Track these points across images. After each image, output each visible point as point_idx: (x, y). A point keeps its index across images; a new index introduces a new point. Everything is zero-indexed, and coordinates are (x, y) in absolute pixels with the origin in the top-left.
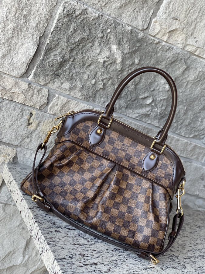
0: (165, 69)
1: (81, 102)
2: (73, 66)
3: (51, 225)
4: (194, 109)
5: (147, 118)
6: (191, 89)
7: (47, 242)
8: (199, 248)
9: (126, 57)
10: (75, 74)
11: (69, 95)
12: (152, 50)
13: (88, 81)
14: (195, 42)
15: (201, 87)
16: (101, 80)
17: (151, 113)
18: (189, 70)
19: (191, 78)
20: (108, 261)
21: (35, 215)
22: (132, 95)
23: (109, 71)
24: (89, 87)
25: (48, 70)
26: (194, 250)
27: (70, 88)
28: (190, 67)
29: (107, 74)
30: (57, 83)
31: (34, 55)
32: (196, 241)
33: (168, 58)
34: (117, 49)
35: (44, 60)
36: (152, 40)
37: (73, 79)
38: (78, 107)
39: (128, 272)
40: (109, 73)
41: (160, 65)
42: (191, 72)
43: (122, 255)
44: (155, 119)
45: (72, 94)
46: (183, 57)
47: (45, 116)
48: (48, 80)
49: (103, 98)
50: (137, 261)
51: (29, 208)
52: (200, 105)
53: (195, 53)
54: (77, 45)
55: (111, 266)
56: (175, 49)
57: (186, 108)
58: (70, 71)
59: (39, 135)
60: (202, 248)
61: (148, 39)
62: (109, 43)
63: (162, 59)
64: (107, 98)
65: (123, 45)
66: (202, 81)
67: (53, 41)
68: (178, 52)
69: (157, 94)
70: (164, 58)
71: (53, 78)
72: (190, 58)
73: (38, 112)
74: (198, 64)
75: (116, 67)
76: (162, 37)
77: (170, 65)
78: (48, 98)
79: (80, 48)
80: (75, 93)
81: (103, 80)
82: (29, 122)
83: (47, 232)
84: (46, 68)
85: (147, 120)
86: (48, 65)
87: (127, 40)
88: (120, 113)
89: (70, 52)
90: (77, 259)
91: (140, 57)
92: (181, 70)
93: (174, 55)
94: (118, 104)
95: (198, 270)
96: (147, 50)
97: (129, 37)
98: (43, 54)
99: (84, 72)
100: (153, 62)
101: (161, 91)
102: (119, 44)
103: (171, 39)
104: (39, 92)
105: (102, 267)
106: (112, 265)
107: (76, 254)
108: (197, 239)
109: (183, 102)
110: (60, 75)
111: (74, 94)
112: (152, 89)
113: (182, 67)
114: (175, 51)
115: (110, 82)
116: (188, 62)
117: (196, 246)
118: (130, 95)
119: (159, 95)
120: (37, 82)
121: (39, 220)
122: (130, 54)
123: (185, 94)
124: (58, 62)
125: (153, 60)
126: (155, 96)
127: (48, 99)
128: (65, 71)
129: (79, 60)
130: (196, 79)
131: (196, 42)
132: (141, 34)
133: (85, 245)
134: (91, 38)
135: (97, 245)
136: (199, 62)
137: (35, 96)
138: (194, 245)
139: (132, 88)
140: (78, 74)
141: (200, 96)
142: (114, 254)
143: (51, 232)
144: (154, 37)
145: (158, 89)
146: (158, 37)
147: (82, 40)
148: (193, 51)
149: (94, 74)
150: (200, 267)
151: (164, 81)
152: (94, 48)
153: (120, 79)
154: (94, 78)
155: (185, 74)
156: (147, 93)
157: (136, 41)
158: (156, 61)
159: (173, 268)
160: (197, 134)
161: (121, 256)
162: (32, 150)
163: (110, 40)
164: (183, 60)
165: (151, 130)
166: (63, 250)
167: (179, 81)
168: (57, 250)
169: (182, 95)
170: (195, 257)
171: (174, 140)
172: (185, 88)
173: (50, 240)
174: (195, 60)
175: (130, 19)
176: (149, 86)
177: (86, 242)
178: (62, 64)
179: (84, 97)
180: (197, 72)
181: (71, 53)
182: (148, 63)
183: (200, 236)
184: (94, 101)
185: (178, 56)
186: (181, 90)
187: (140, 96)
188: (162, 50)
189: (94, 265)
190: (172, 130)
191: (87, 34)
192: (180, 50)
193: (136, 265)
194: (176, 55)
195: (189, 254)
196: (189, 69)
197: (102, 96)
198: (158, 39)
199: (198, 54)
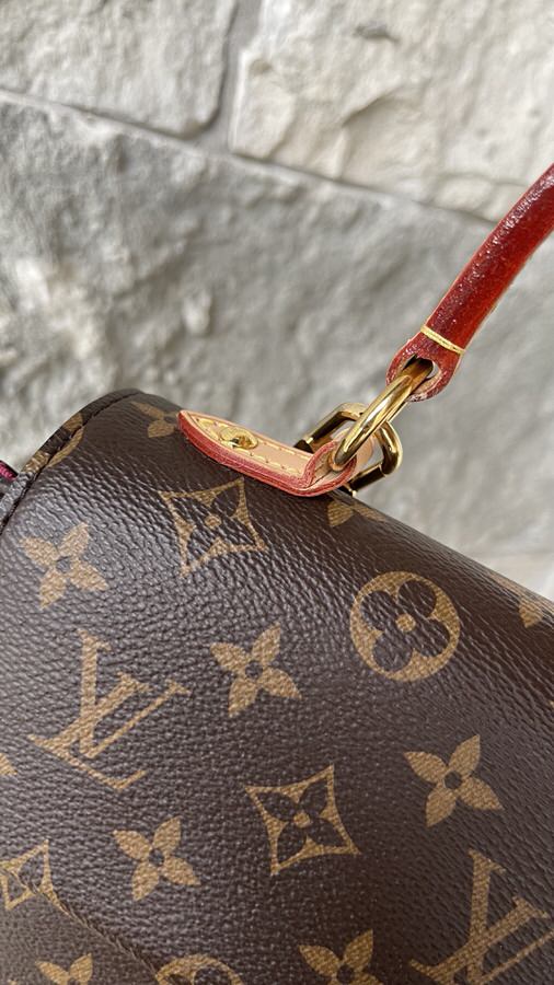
9: (123, 315)
23: (44, 409)
34: (51, 282)
102: (60, 250)
132: (189, 162)
144: (268, 160)
175: (93, 73)
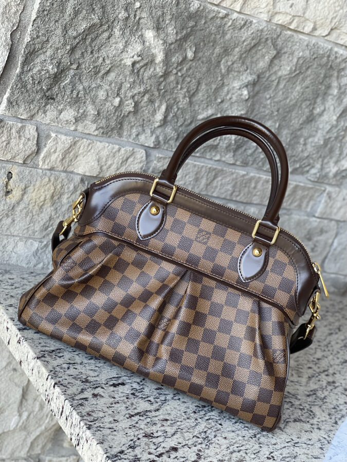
0: (239, 60)
1: (97, 141)
2: (77, 78)
3: (83, 386)
4: (291, 124)
5: (214, 151)
6: (284, 90)
7: (86, 424)
8: (324, 367)
10: (82, 92)
11: (74, 130)
12: (215, 31)
13: (107, 102)
14: (289, 7)
15: (302, 85)
16: (129, 98)
17: (219, 143)
18: (281, 57)
19: (284, 72)
20: (191, 436)
21: (51, 371)
22: (185, 115)
24: (109, 113)
25: (33, 92)
26: (317, 375)
27: (75, 119)
28: (283, 52)
29: (140, 85)
30: (51, 113)
31: (5, 67)
32: (315, 353)
33: (244, 41)
35: (23, 73)
36: (214, 11)
37: (80, 101)
38: (92, 151)
39: (229, 451)
40: (143, 82)
41: (231, 54)
42: (284, 60)
43: (212, 417)
44: (227, 151)
45: (80, 128)
46: (270, 36)
47: (35, 174)
48: (34, 108)
49: (135, 128)
50: (238, 424)
51: (38, 358)
52: (301, 116)
53: (290, 25)
54: (82, 39)
55: (200, 446)
56: (255, 23)
57: (277, 125)
58: (73, 87)
59: (28, 209)
60: (328, 367)
61: (207, 10)
62: (140, 29)
63: (233, 44)
64: (143, 127)
65: (164, 28)
66: (304, 74)
67: (38, 37)
68: (261, 28)
69: (229, 107)
70: (237, 42)
71: (43, 104)
72: (281, 36)
73: (22, 168)
74: (296, 44)
75: (155, 69)
76: (232, 4)
77: (247, 53)
78: (37, 141)
79: (87, 43)
80: (85, 125)
81: (133, 97)
82: (7, 188)
83: (80, 403)
84: (28, 89)
85: (213, 154)
86: (31, 82)
87: (171, 18)
88: (167, 150)
89: (70, 52)
90: (142, 447)
91: (196, 46)
92: (267, 58)
93: (254, 35)
94: (162, 134)
95: (333, 415)
96: (206, 31)
97: (174, 13)
98: (20, 62)
99: (99, 87)
100: (219, 52)
101: (235, 102)
103: (248, 5)
104: (20, 133)
105: (186, 453)
106: (201, 444)
107: (139, 436)
108: (316, 348)
109: (272, 115)
110: (55, 97)
111: (83, 129)
112: (219, 100)
113: (269, 53)
114: (256, 26)
115: (146, 98)
116: (278, 42)
117: (318, 365)
118: (182, 116)
119: (231, 108)
120: (14, 115)
121: (60, 379)
122: (178, 42)
123: (276, 100)
124: (50, 75)
125: (217, 47)
126: (225, 111)
127: (38, 144)
128: (64, 88)
129: (87, 65)
130: (293, 71)
131: (291, 6)
133: (148, 414)
134: (106, 23)
135: (167, 407)
136: (297, 40)
137: (13, 142)
138: (314, 363)
139: (184, 103)
140: (88, 91)
141: (301, 100)
142: (198, 419)
143: (86, 399)
145: (230, 99)
146: (224, 6)
147: (91, 29)
148: (287, 23)
149: (117, 87)
150: (334, 408)
151: (239, 84)
152: (113, 40)
153: (163, 91)
154: (118, 95)
155: (273, 65)
156: (211, 109)
157: (187, 17)
158: (223, 49)
159: (295, 421)
160: (298, 166)
161: (209, 419)
162: (16, 236)
163: (141, 21)
164: (269, 42)
165: (222, 170)
166: (115, 435)
167: (265, 79)
168: (105, 437)
169: (271, 103)
170: (322, 389)
171: (261, 182)
172: (275, 90)
173: (89, 418)
174: (289, 39)
176: (215, 95)
177: (147, 406)
178: (57, 78)
179: (102, 132)
180: (294, 60)
181: (73, 55)
182: (209, 53)
183: (319, 341)
184: (120, 135)
185: (260, 36)
186: (268, 94)
187: (199, 115)
188: (232, 29)
189: (173, 452)
190: (256, 166)
191: (98, 16)
192: (264, 24)
193: (237, 432)
194: (257, 34)
195: (313, 386)
196: (280, 55)
197: (133, 124)
198: (225, 8)
199: (296, 28)
